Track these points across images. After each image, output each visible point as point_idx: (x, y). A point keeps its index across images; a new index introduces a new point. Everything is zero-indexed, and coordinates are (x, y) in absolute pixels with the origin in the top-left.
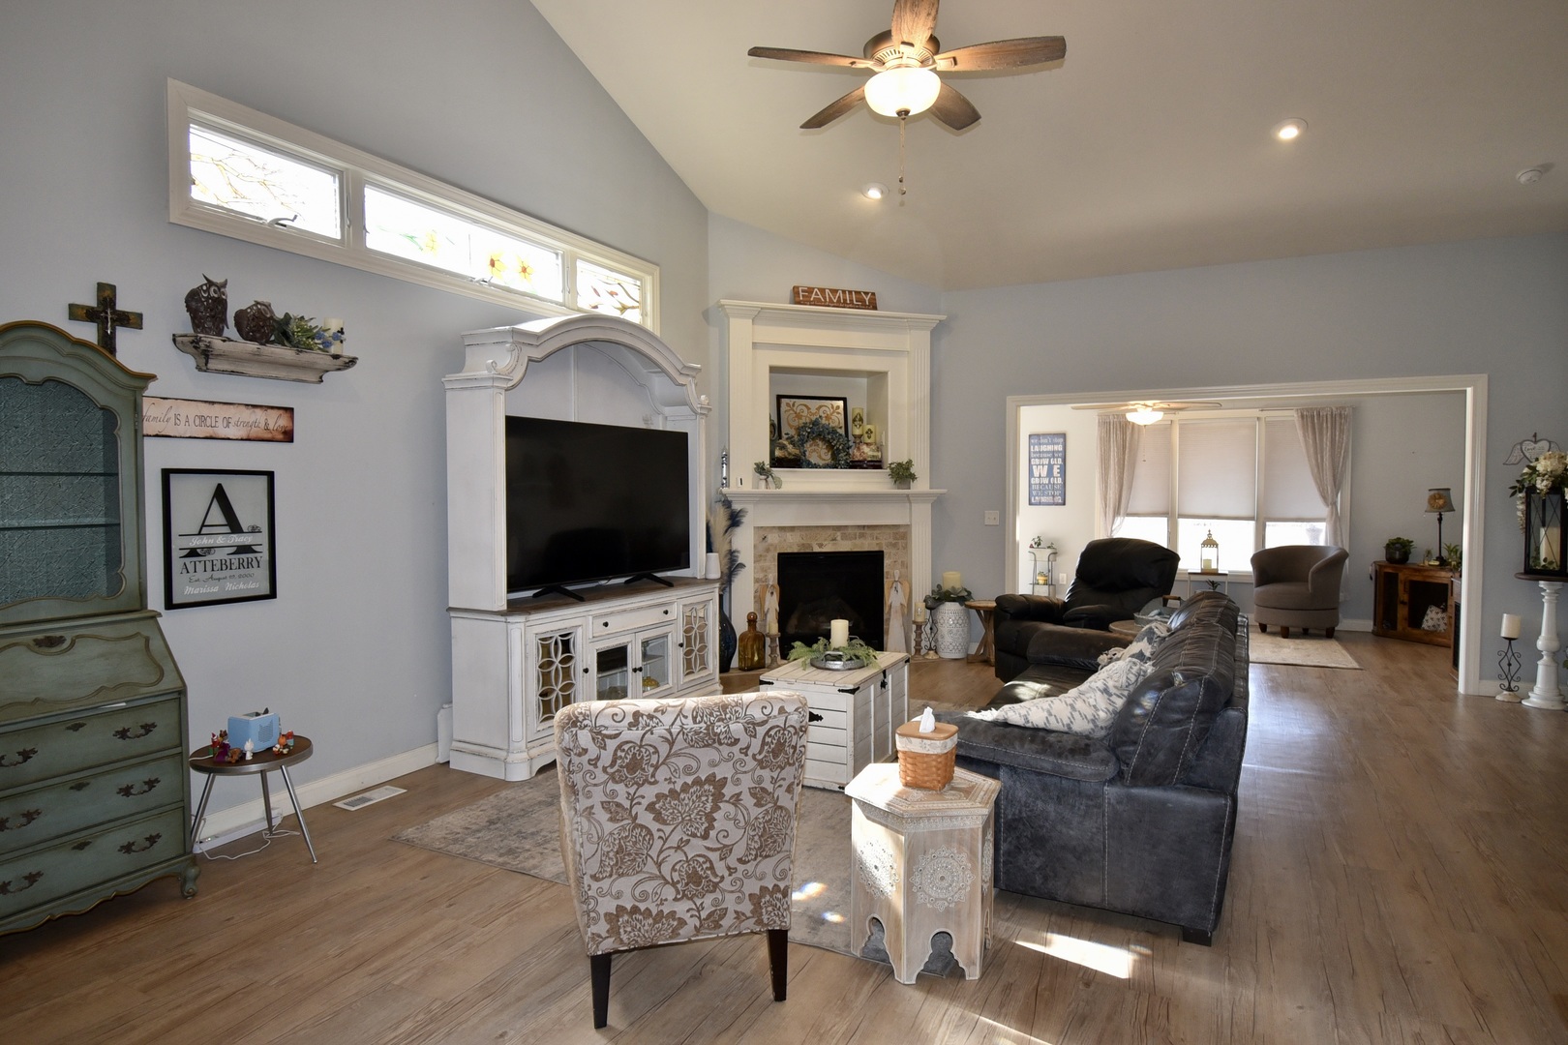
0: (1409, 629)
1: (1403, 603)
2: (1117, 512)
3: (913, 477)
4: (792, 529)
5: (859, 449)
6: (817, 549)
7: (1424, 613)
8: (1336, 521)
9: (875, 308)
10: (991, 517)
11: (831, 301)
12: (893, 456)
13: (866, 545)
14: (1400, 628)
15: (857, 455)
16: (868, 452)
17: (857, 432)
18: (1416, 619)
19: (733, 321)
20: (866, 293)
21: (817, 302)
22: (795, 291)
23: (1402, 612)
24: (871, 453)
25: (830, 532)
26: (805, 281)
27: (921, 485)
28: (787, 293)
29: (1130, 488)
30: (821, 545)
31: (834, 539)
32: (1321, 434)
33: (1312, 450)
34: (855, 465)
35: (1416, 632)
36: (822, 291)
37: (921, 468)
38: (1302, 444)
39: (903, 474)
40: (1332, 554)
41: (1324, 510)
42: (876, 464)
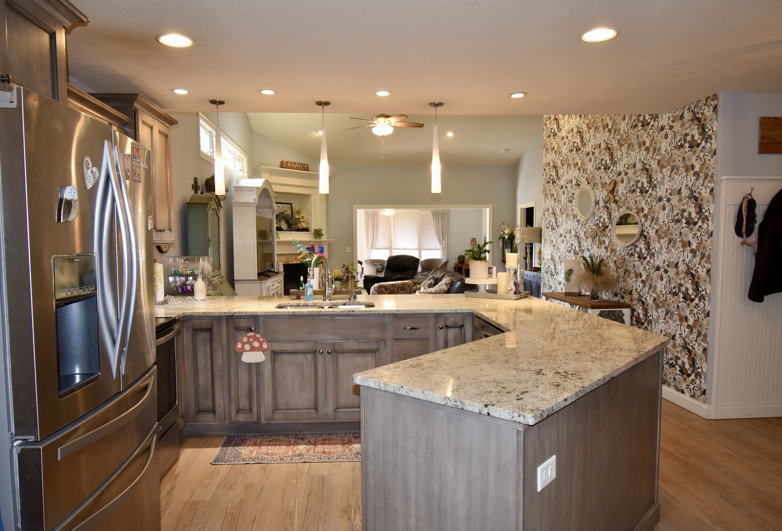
2: (372, 248)
3: (322, 235)
5: (301, 224)
6: (291, 263)
8: (443, 249)
9: (308, 171)
10: (348, 249)
11: (294, 167)
12: (313, 227)
13: (301, 261)
15: (300, 226)
16: (304, 225)
17: (297, 217)
19: (262, 173)
20: (305, 165)
21: (290, 168)
22: (282, 162)
24: (305, 226)
26: (285, 159)
27: (324, 238)
28: (279, 164)
29: (376, 240)
30: (292, 261)
32: (438, 219)
33: (436, 225)
34: (298, 230)
36: (291, 163)
37: (324, 232)
38: (433, 223)
39: (318, 234)
40: (444, 261)
41: (439, 246)
42: (306, 230)
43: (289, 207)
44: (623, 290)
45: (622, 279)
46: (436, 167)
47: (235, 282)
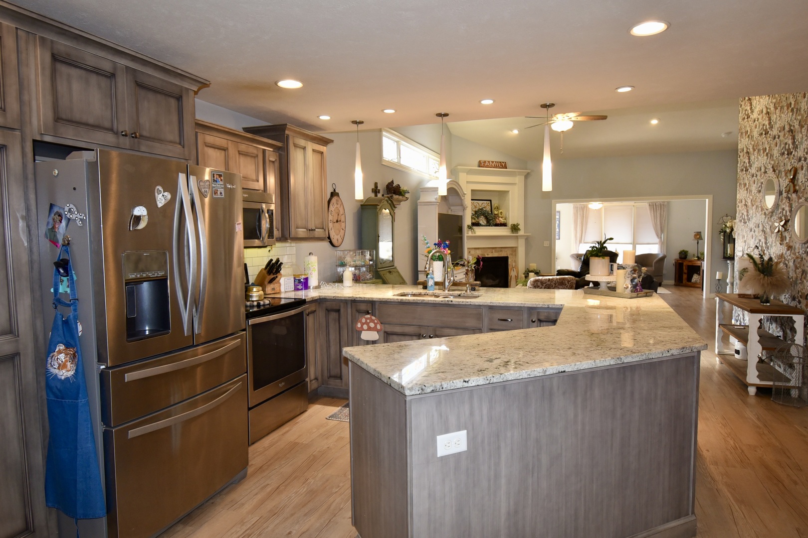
0: (687, 283)
1: (685, 273)
2: (580, 242)
3: (519, 229)
4: (478, 248)
5: (498, 219)
6: (487, 256)
7: (692, 277)
8: (662, 244)
9: (506, 168)
10: (546, 244)
11: (492, 166)
12: (510, 222)
13: (503, 254)
14: (684, 282)
15: (498, 222)
16: (502, 220)
17: (496, 213)
18: (689, 279)
19: (460, 173)
20: (503, 163)
21: (487, 167)
22: (480, 162)
23: (685, 276)
24: (503, 221)
25: (491, 249)
26: (483, 159)
27: (521, 233)
28: (477, 163)
29: (586, 232)
30: (488, 255)
31: (492, 252)
32: (656, 211)
33: (653, 218)
34: (497, 225)
35: (689, 283)
36: (489, 162)
37: (521, 227)
38: (650, 216)
39: (515, 228)
40: (661, 256)
41: (657, 240)
42: (504, 225)
43: (489, 204)
44: (800, 294)
45: (800, 281)
46: (547, 166)
47: (419, 273)
